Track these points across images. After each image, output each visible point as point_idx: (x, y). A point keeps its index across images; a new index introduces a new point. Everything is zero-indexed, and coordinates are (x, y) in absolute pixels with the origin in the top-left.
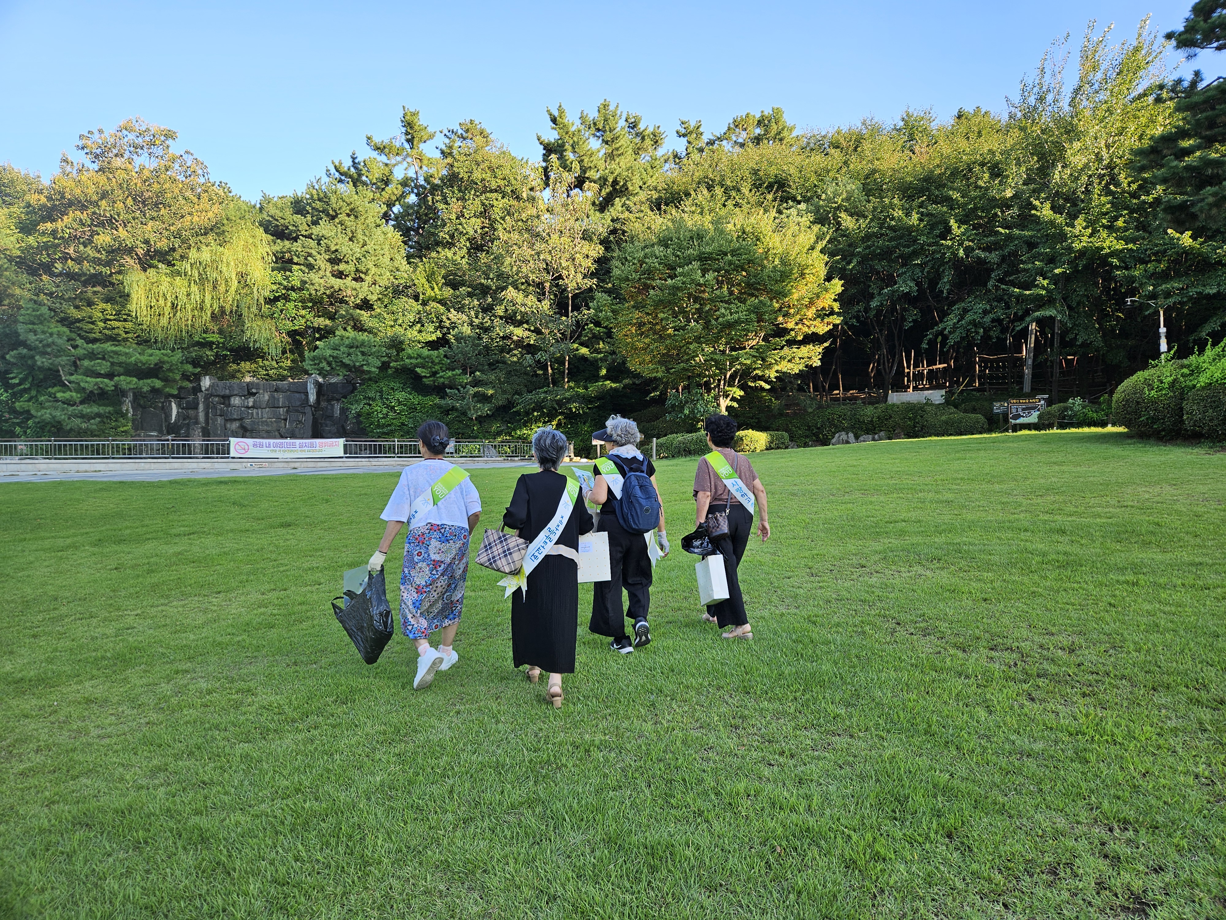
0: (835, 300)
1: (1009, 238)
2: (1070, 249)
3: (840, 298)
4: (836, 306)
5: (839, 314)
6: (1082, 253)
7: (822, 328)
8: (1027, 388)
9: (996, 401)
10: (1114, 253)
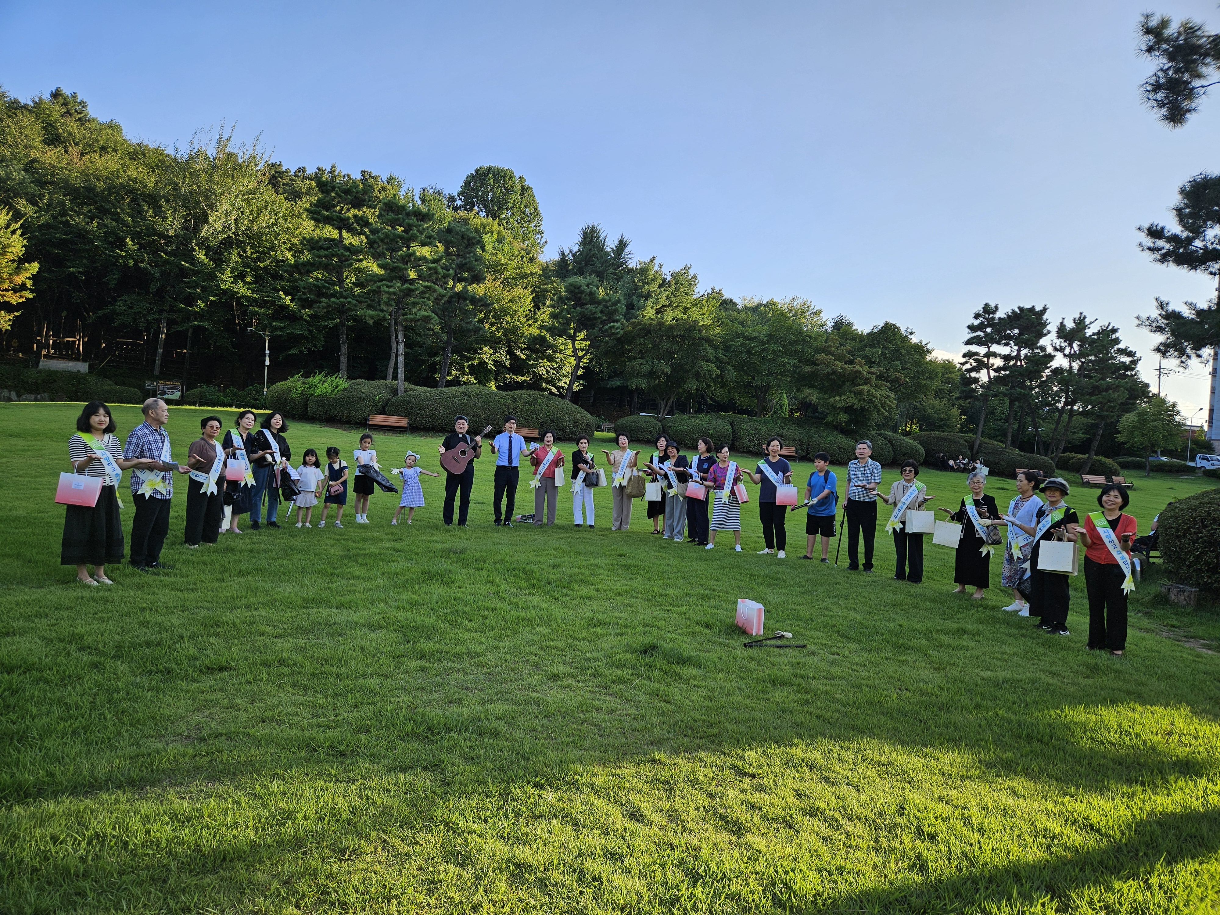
0: (29, 278)
1: (166, 262)
2: (218, 286)
3: (34, 278)
4: (29, 284)
5: (32, 291)
6: (226, 291)
7: (14, 299)
8: (157, 372)
9: (148, 380)
10: (244, 297)
